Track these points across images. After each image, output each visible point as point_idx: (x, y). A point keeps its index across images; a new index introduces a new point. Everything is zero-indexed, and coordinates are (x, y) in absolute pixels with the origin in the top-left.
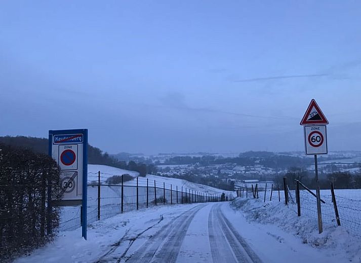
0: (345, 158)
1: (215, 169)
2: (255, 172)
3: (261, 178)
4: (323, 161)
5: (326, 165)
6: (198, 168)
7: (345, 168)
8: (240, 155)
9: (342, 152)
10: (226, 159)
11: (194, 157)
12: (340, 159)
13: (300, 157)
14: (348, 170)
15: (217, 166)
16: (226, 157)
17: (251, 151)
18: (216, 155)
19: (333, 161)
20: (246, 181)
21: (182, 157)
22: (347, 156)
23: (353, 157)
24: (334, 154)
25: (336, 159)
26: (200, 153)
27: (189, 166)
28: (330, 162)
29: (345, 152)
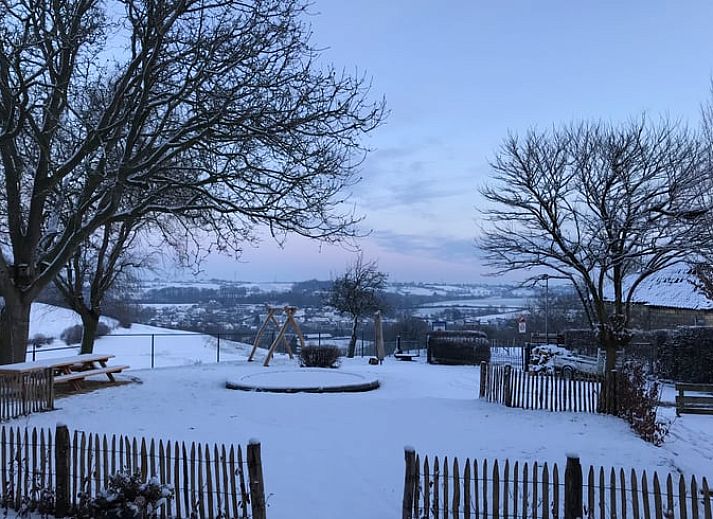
0: (473, 297)
1: (248, 313)
2: (323, 320)
3: (336, 330)
4: (437, 301)
5: (443, 310)
6: (214, 312)
7: (474, 315)
8: (294, 288)
9: (468, 285)
10: (269, 294)
11: (204, 289)
12: (465, 298)
13: (399, 292)
14: (478, 318)
15: (252, 308)
16: (267, 290)
17: (315, 281)
18: (246, 286)
19: (455, 303)
20: (309, 336)
21: (179, 289)
22: (476, 294)
23: (486, 297)
24: (455, 288)
25: (458, 298)
26: (214, 281)
27: (194, 307)
28: (450, 304)
29: (474, 287)
